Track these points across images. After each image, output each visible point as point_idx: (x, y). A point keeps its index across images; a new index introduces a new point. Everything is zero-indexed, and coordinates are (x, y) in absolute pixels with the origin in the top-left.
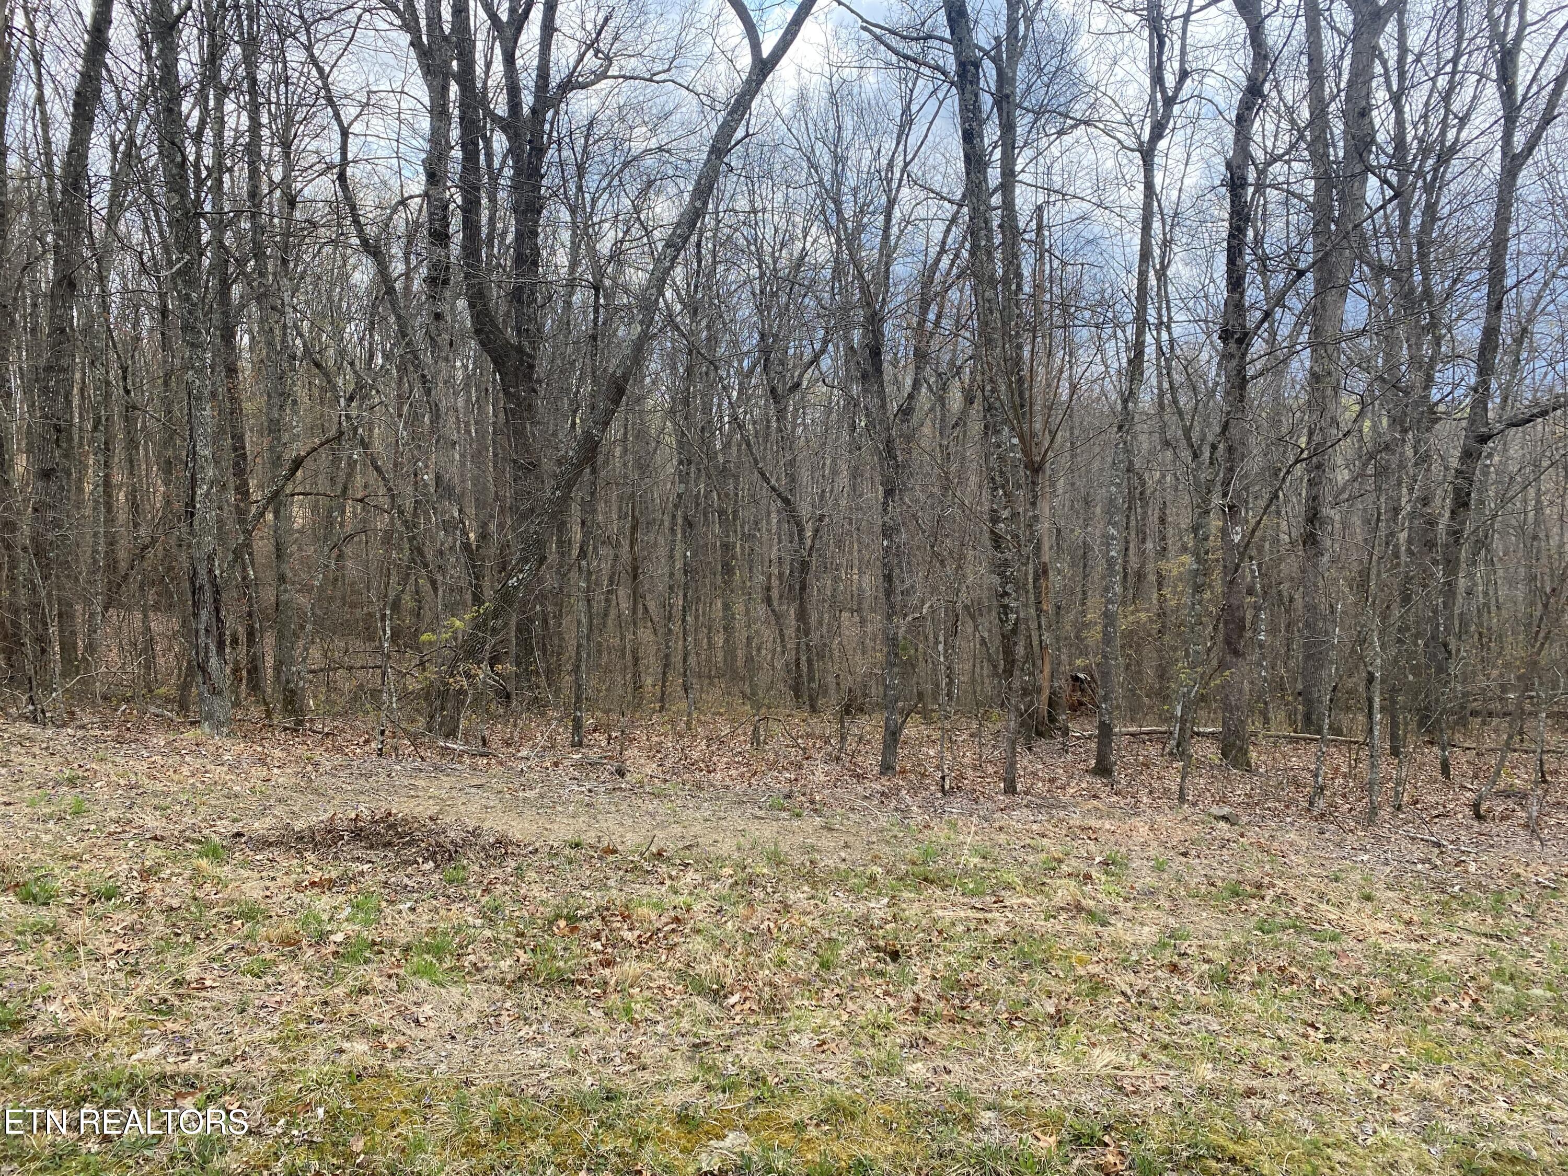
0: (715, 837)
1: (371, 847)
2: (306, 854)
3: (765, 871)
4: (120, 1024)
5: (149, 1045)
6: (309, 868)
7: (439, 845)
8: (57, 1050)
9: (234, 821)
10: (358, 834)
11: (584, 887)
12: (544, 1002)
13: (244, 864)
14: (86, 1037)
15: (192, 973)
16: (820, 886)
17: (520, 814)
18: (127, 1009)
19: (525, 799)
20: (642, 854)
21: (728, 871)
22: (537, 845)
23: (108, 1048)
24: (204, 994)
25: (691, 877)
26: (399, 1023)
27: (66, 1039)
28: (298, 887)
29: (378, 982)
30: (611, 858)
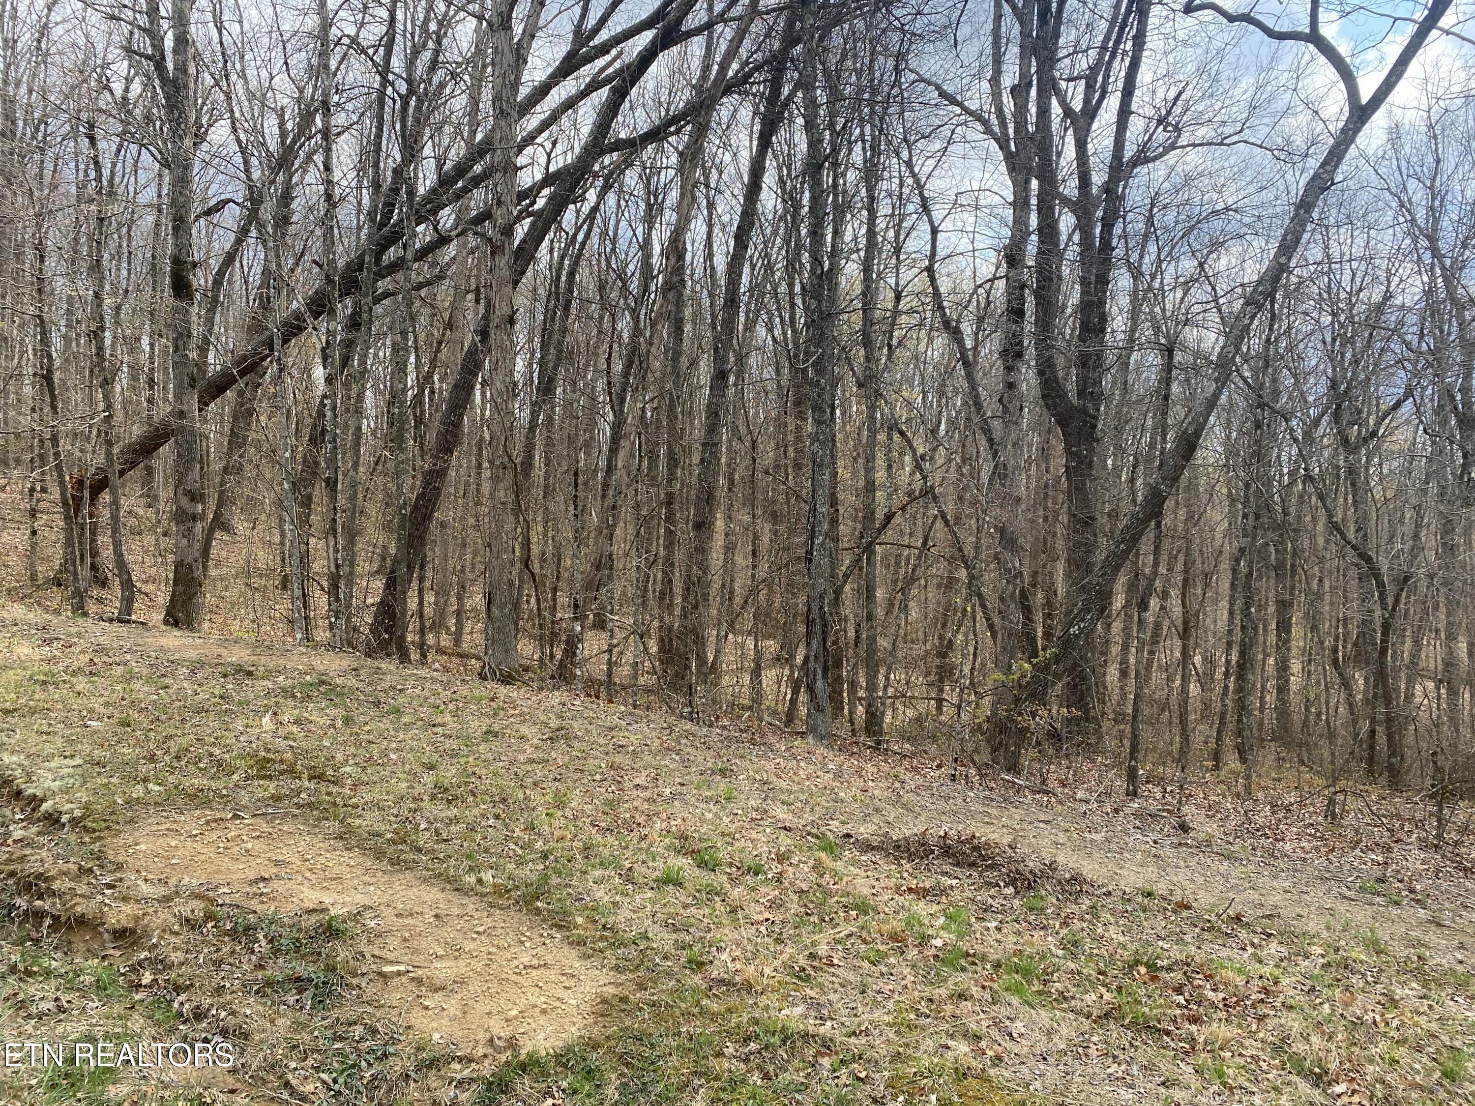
0: (1299, 910)
1: (958, 864)
2: (903, 862)
3: (1363, 957)
4: (771, 982)
5: (794, 1005)
6: (906, 875)
7: (1018, 872)
8: (727, 993)
9: (843, 823)
10: (947, 851)
11: (1159, 938)
12: (1131, 1045)
13: (854, 862)
14: (748, 987)
15: (822, 950)
16: (1433, 985)
17: (1090, 855)
18: (775, 970)
19: (1092, 840)
20: (1218, 916)
21: (1317, 950)
22: (1110, 888)
23: (763, 1001)
24: (832, 970)
25: (1274, 948)
26: (994, 1033)
27: (735, 985)
28: (898, 890)
29: (975, 990)
30: (1185, 913)
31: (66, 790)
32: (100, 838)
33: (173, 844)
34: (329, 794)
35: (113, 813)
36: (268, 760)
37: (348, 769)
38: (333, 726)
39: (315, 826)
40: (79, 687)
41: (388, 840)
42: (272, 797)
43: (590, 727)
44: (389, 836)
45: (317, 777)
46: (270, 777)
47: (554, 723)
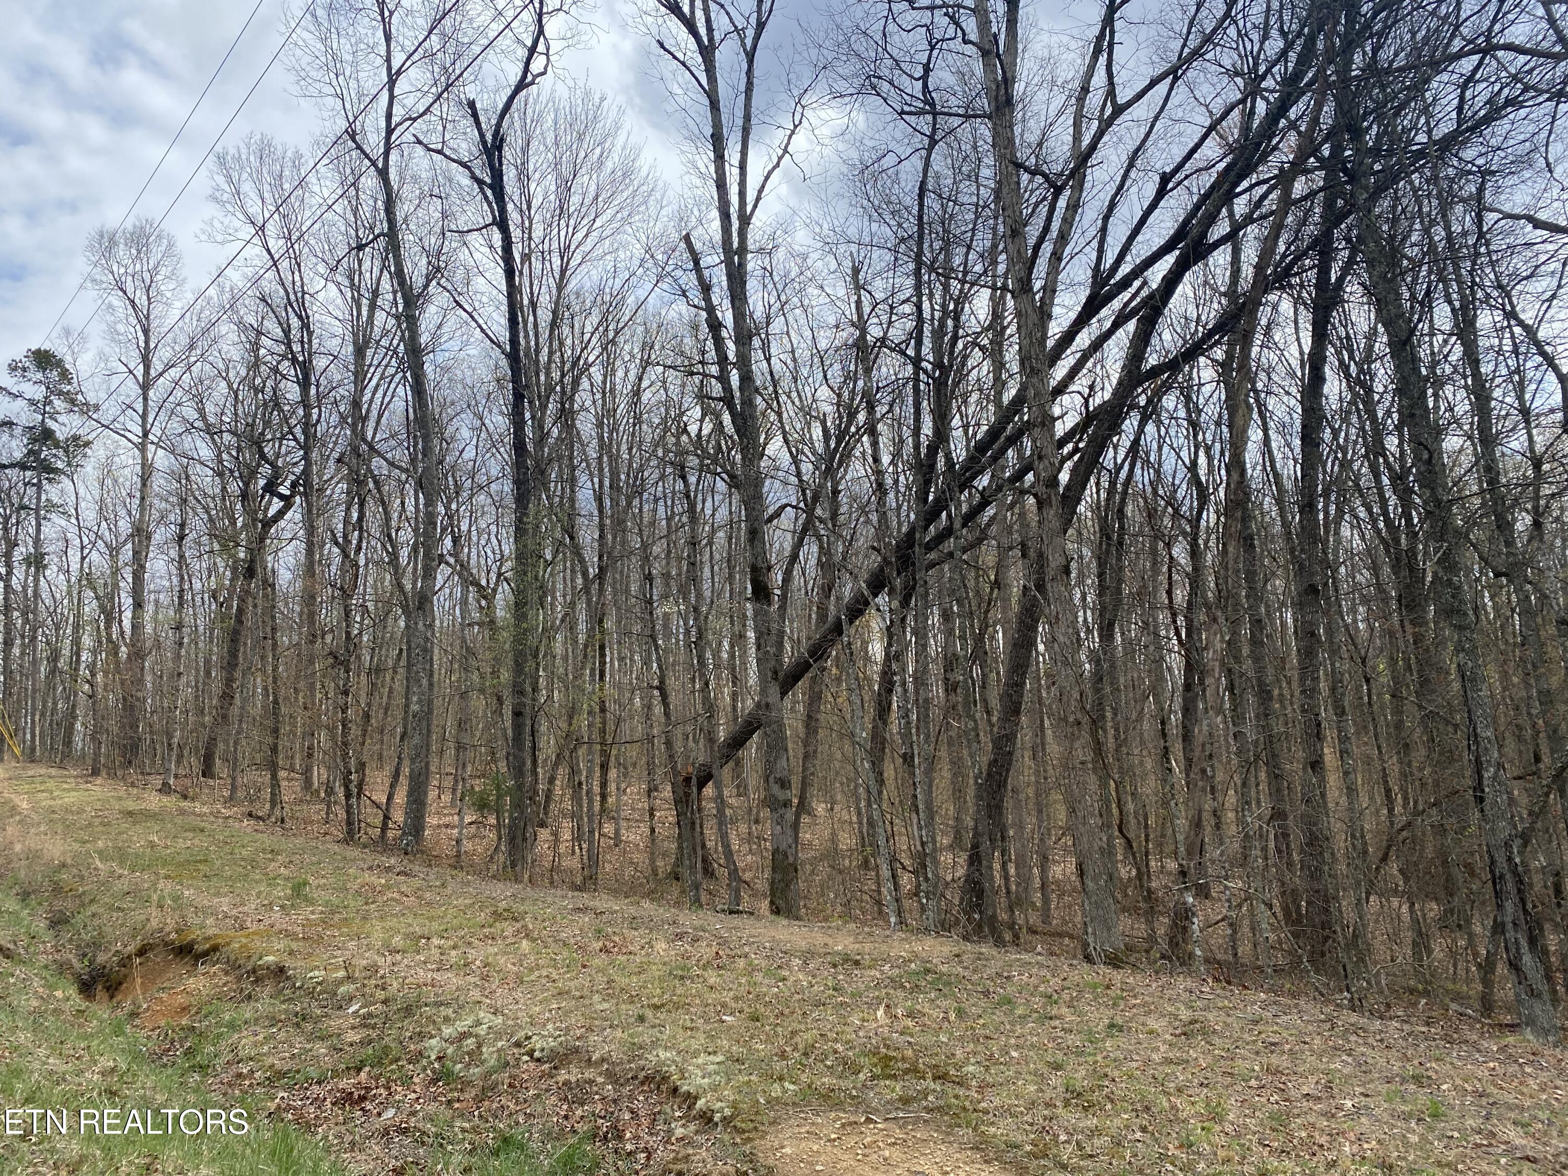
31: (715, 1088)
32: (749, 1140)
33: (815, 1148)
34: (956, 1097)
35: (757, 1113)
36: (891, 1058)
37: (971, 1068)
38: (946, 1019)
39: (948, 1134)
40: (712, 981)
41: (1029, 1153)
42: (901, 1099)
43: (1229, 1020)
44: (1028, 1148)
45: (940, 1077)
46: (894, 1077)
47: (1185, 1014)
